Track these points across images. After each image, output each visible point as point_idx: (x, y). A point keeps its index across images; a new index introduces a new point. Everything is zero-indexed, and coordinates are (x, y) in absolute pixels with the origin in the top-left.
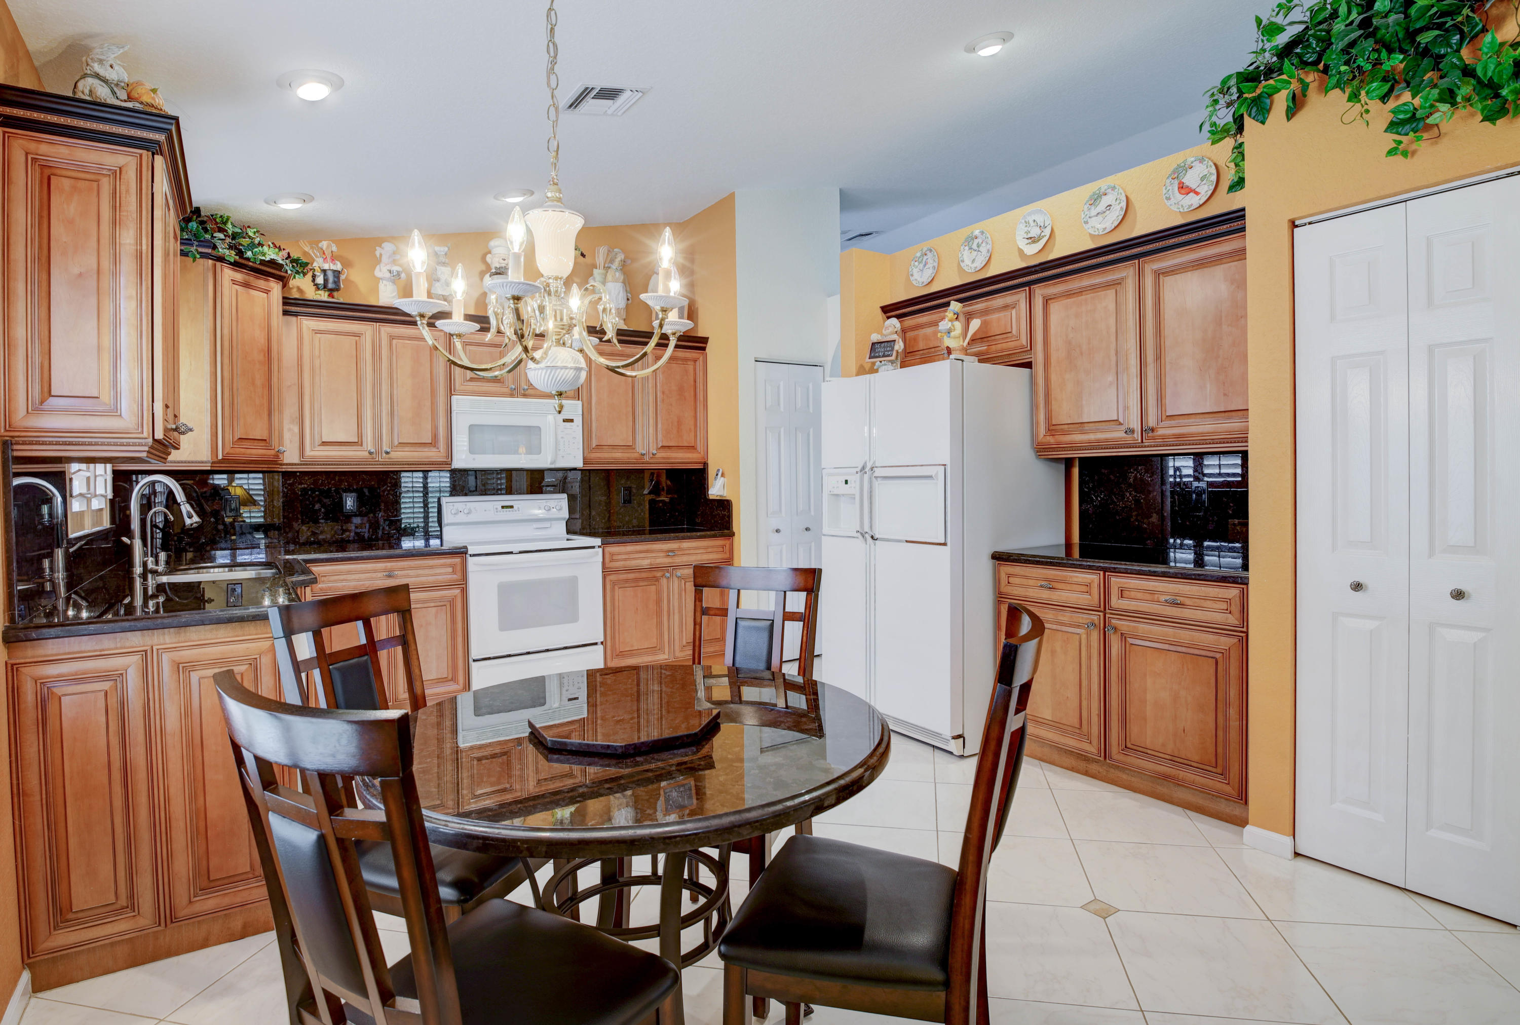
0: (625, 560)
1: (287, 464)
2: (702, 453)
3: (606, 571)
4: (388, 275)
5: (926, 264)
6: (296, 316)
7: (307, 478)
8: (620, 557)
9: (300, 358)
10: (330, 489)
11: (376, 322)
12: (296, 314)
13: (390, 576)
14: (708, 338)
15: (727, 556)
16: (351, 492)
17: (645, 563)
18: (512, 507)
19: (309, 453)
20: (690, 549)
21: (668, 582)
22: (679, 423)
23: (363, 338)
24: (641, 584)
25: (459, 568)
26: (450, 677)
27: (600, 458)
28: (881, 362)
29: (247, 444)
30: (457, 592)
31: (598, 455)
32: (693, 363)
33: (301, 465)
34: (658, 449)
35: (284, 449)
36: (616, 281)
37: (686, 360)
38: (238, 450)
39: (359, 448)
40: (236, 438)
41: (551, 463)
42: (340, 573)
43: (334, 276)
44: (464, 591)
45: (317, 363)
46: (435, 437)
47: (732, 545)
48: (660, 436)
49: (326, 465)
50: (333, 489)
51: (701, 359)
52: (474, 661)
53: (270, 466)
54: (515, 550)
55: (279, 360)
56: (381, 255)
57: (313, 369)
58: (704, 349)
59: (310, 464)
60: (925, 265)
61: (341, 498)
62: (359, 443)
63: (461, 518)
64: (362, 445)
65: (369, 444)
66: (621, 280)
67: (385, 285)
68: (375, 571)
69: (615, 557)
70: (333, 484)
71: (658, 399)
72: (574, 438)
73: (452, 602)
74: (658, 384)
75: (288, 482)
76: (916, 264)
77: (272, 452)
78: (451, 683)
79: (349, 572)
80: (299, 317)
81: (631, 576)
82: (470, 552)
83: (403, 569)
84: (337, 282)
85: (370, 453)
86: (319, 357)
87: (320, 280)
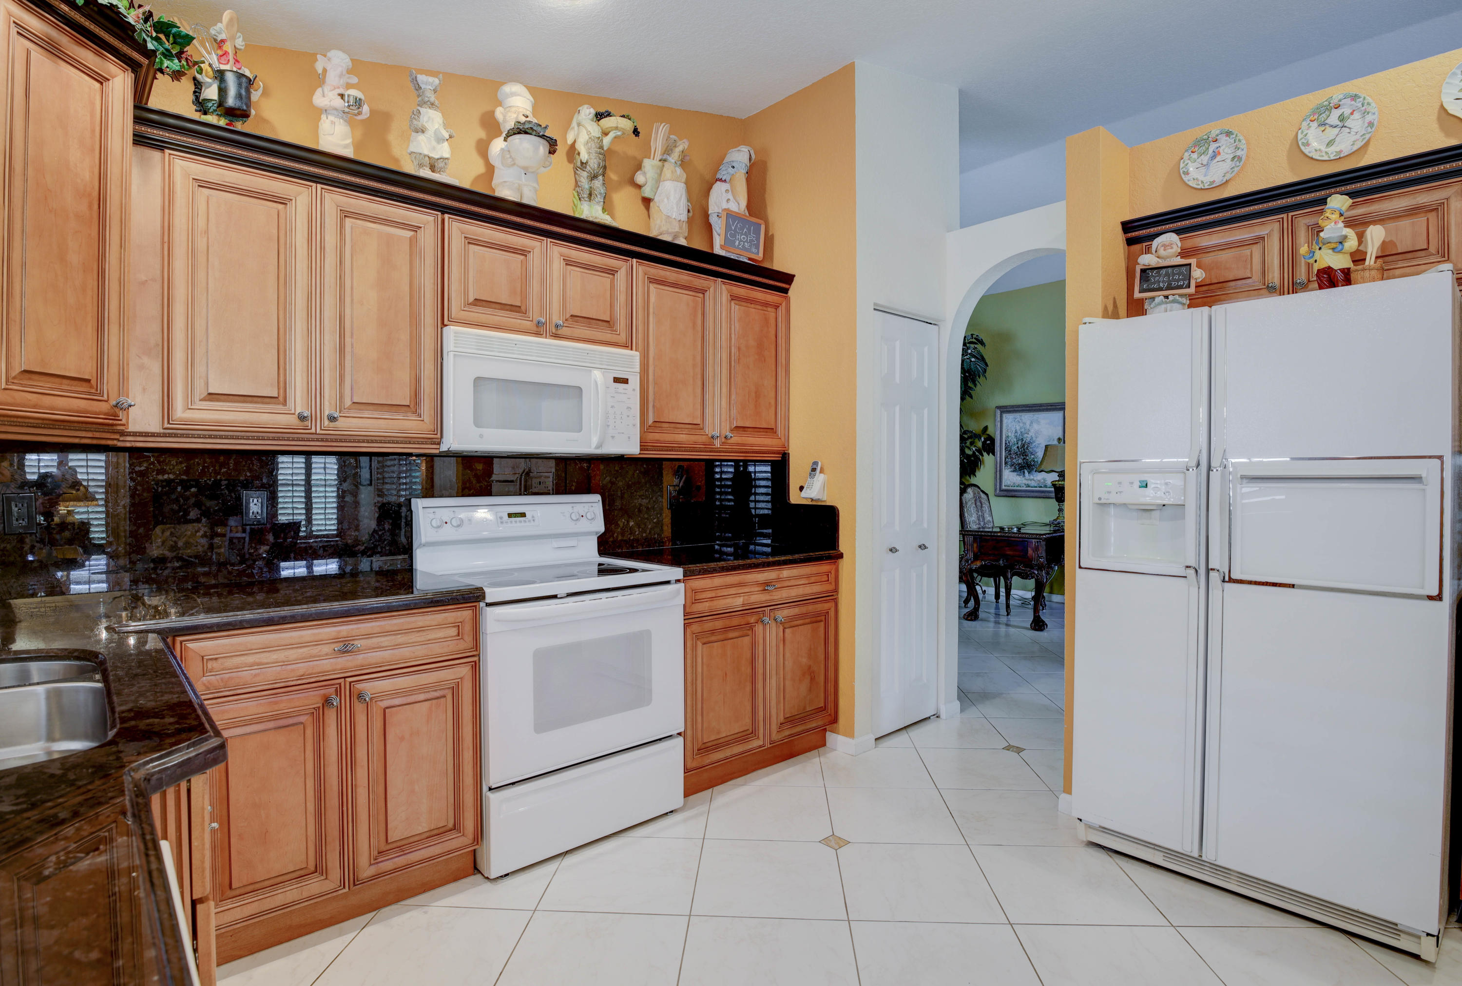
0: (712, 599)
1: (135, 434)
2: (783, 439)
3: (690, 618)
4: (339, 103)
5: (1215, 154)
6: (161, 148)
7: (174, 462)
8: (704, 595)
9: (167, 229)
10: (217, 483)
11: (317, 182)
12: (160, 146)
13: (345, 651)
14: (794, 276)
15: (831, 587)
16: (258, 488)
17: (738, 602)
18: (523, 515)
19: (180, 412)
20: (789, 578)
21: (764, 629)
22: (758, 395)
23: (291, 206)
24: (731, 635)
25: (468, 628)
26: (451, 825)
27: (658, 441)
28: (1167, 297)
29: (45, 385)
30: (464, 671)
31: (657, 436)
32: (774, 310)
33: (165, 435)
34: (731, 430)
35: (130, 401)
36: (676, 180)
37: (766, 304)
38: (20, 397)
39: (280, 408)
40: (16, 370)
41: (597, 447)
42: (248, 651)
43: (240, 85)
44: (476, 668)
45: (201, 243)
46: (416, 395)
47: (837, 571)
48: (734, 412)
49: (216, 437)
50: (224, 483)
51: (784, 304)
52: (490, 789)
53: (97, 435)
54: (561, 592)
55: (124, 223)
56: (325, 71)
57: (192, 253)
58: (786, 291)
59: (182, 436)
60: (1214, 157)
61: (239, 499)
62: (279, 399)
63: (448, 533)
64: (285, 403)
65: (298, 403)
66: (684, 180)
67: (333, 123)
68: (318, 643)
69: (698, 597)
70: (223, 474)
71: (733, 359)
72: (629, 408)
73: (455, 690)
74: (733, 336)
75: (137, 469)
76: (1195, 156)
77: (104, 407)
78: (454, 834)
79: (266, 648)
80: (167, 151)
81: (719, 624)
82: (489, 600)
83: (368, 636)
84: (245, 95)
85: (302, 418)
86: (207, 232)
87: (211, 93)
